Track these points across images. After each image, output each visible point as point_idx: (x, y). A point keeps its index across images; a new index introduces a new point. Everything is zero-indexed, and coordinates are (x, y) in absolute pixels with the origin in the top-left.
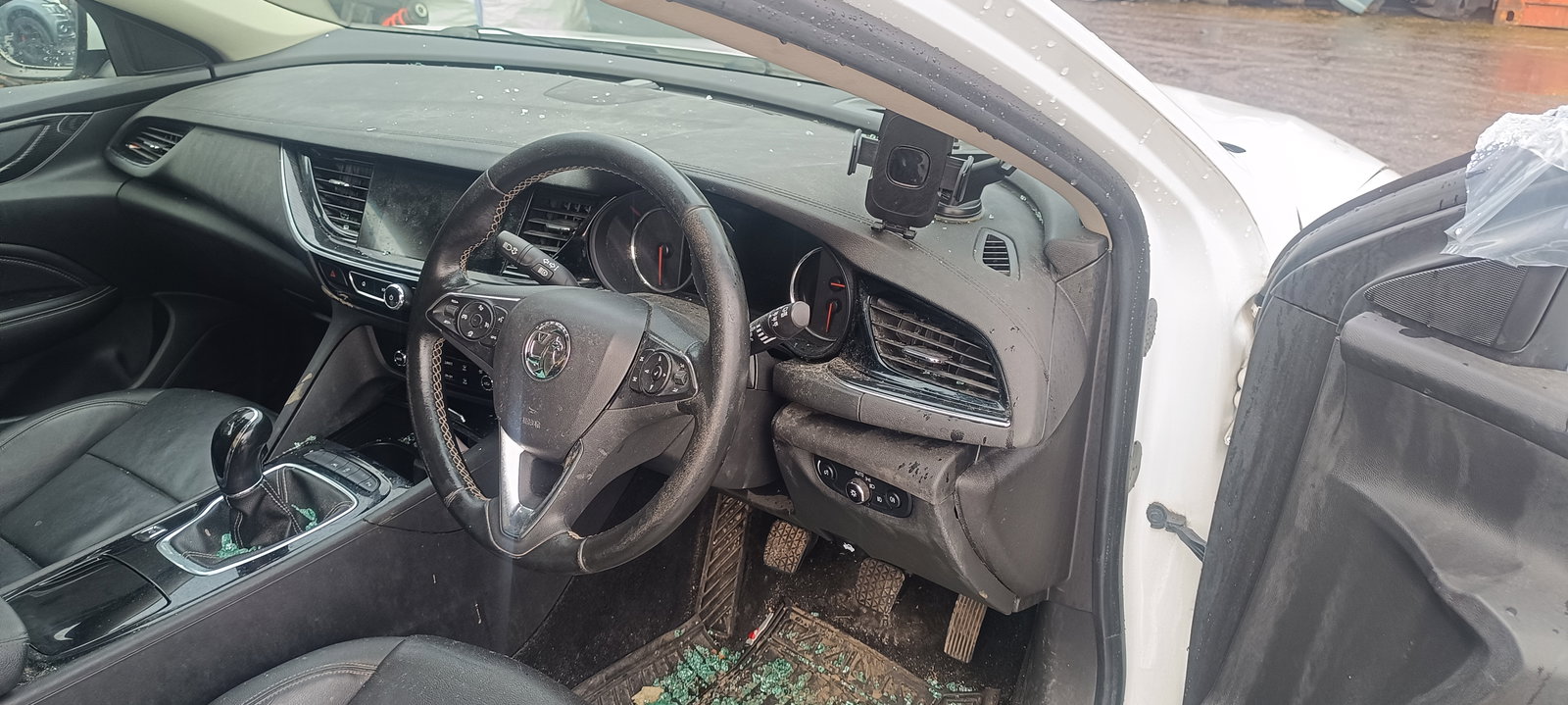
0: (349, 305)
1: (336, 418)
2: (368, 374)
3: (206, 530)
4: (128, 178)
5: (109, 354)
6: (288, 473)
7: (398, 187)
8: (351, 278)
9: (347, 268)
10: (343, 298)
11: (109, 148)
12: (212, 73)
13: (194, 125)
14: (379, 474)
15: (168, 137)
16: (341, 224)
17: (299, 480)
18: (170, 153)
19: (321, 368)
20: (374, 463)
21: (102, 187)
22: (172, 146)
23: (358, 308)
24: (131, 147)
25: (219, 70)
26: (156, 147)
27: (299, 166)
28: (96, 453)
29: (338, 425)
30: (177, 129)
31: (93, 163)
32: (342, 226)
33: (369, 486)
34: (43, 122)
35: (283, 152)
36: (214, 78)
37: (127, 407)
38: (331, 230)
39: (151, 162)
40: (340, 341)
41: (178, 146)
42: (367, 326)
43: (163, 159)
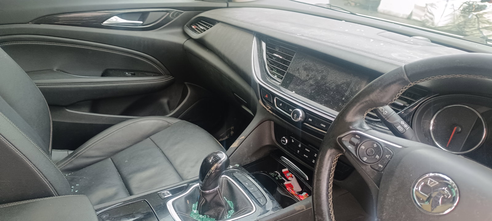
0: (270, 111)
1: (249, 158)
2: (267, 142)
3: (188, 201)
4: (189, 38)
5: (165, 101)
6: (226, 181)
7: (307, 63)
8: (275, 100)
9: (274, 95)
10: (268, 107)
11: (185, 26)
12: (228, 5)
13: (218, 22)
14: (267, 196)
15: (207, 25)
16: (274, 74)
17: (230, 187)
18: (207, 31)
19: (249, 135)
20: (265, 189)
21: (179, 39)
22: (208, 29)
23: (274, 114)
24: (193, 27)
25: (230, 4)
26: (203, 28)
27: (260, 45)
28: (152, 139)
29: (248, 162)
30: (211, 22)
31: (179, 30)
32: (274, 75)
33: (261, 201)
34: (167, 12)
35: (255, 39)
36: (228, 7)
37: (167, 123)
38: (269, 76)
39: (199, 33)
40: (259, 125)
41: (210, 29)
42: (272, 121)
43: (204, 33)
